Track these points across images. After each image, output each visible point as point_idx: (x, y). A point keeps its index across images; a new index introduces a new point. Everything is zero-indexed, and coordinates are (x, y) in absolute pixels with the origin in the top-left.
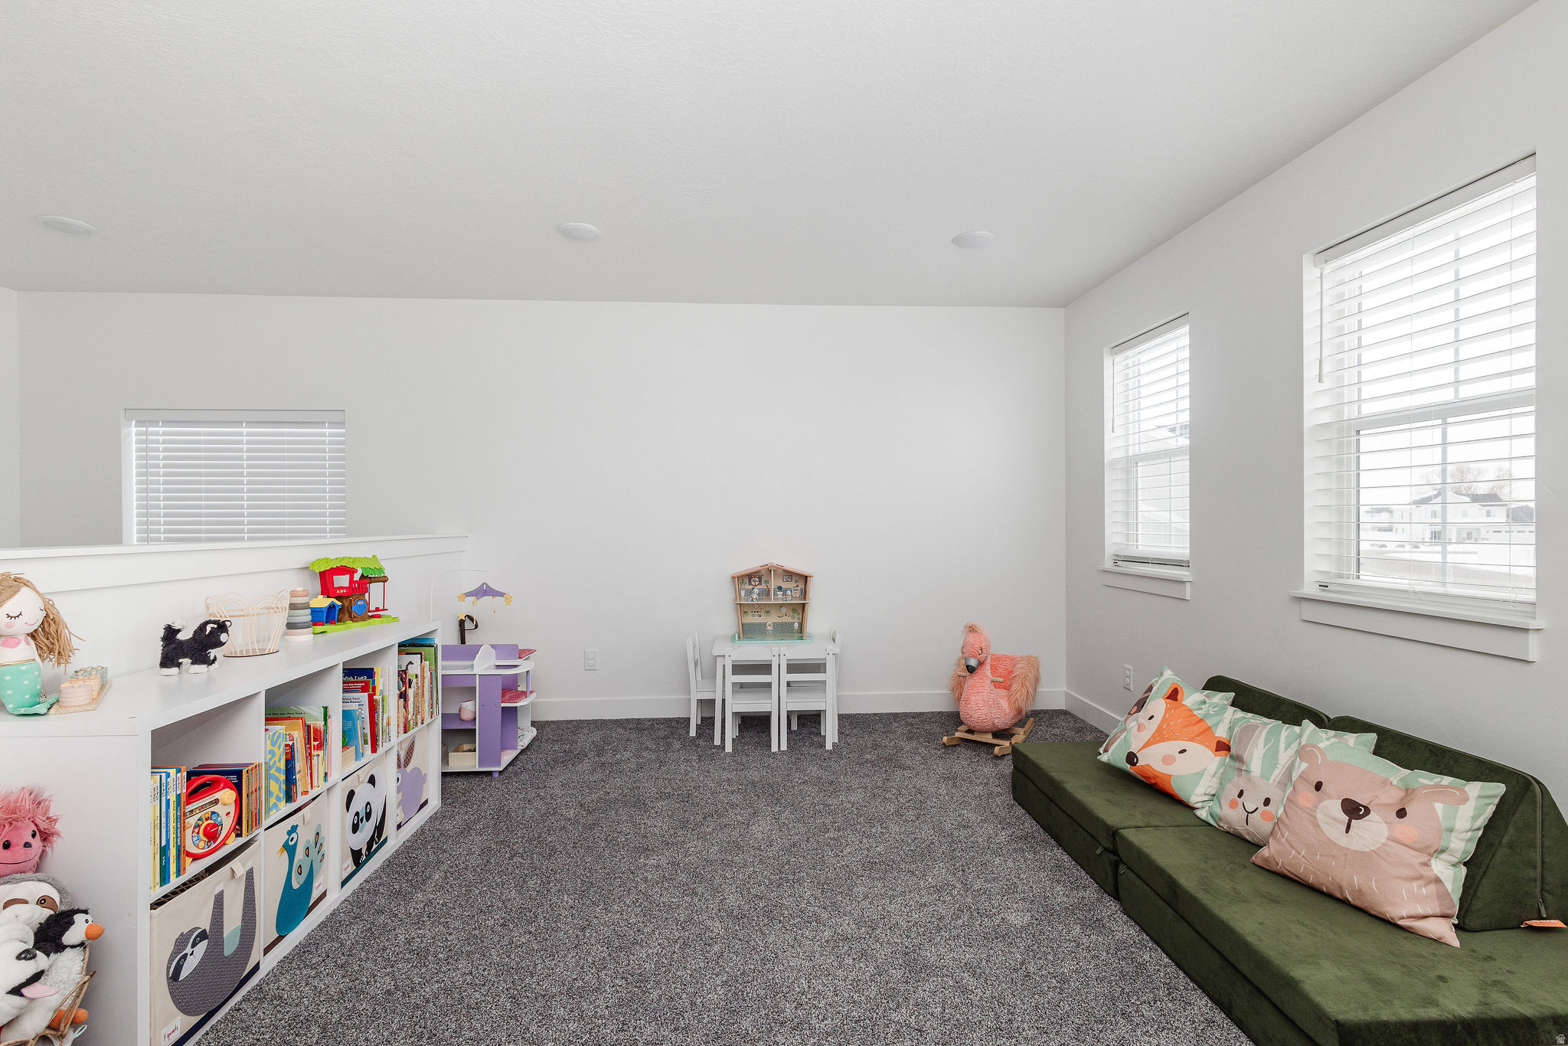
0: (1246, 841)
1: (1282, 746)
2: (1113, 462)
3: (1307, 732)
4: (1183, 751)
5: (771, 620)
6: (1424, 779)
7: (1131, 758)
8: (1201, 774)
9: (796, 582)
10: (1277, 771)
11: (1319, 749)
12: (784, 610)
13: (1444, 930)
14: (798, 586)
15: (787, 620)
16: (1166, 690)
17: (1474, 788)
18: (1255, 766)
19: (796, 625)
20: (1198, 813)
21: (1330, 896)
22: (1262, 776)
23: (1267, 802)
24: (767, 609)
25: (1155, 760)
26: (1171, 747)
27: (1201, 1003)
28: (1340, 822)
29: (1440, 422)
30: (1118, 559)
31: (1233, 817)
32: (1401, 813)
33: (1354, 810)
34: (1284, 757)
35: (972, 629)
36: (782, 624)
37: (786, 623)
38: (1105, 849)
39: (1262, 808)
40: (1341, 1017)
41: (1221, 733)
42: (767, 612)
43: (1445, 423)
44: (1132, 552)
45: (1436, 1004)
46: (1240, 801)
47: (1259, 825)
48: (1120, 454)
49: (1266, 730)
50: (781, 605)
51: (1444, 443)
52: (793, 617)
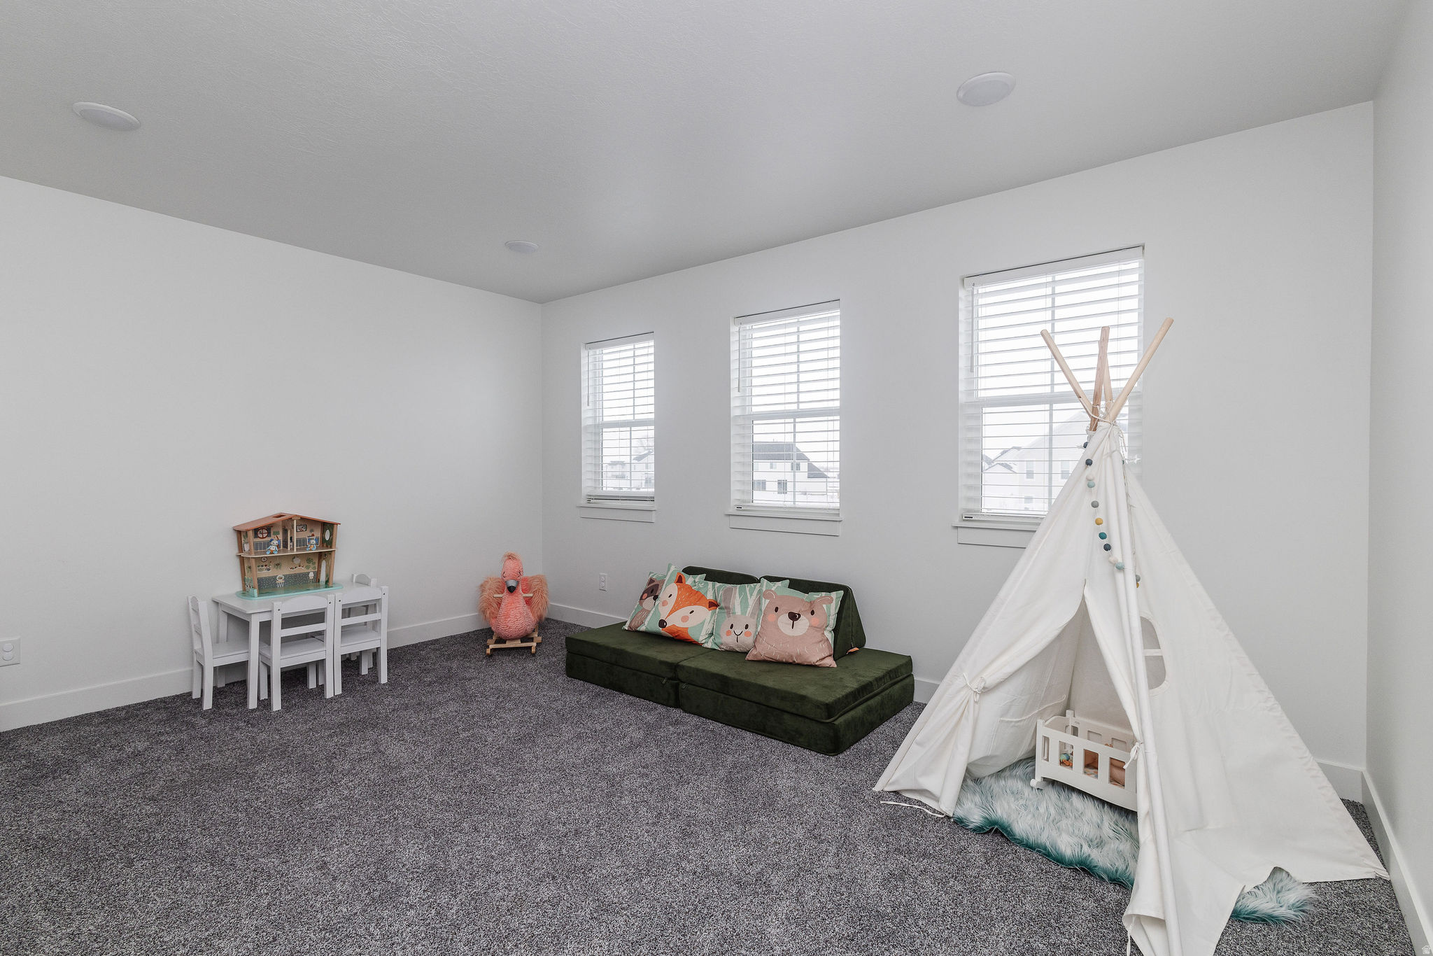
0: (738, 652)
1: (749, 595)
2: (586, 427)
3: (765, 584)
4: (692, 612)
5: (281, 573)
6: (815, 596)
7: (662, 623)
8: (703, 623)
9: (312, 531)
10: (749, 609)
11: (772, 591)
12: (297, 561)
13: (830, 662)
14: (313, 535)
15: (302, 570)
16: (675, 578)
17: (834, 595)
18: (738, 610)
19: (311, 575)
20: (706, 645)
21: (787, 663)
22: (742, 613)
23: (747, 627)
24: (277, 562)
25: (676, 621)
26: (685, 611)
27: (748, 736)
28: (789, 624)
29: (792, 420)
30: (590, 499)
31: (728, 641)
32: (813, 613)
33: (794, 617)
34: (752, 601)
35: (510, 557)
36: (295, 576)
37: (299, 574)
38: (669, 679)
39: (745, 630)
40: (827, 702)
41: (710, 596)
42: (278, 565)
43: (795, 422)
44: (598, 492)
45: (847, 687)
46: (732, 630)
47: (747, 640)
48: (590, 422)
49: (738, 590)
50: (294, 557)
51: (795, 432)
52: (308, 567)
